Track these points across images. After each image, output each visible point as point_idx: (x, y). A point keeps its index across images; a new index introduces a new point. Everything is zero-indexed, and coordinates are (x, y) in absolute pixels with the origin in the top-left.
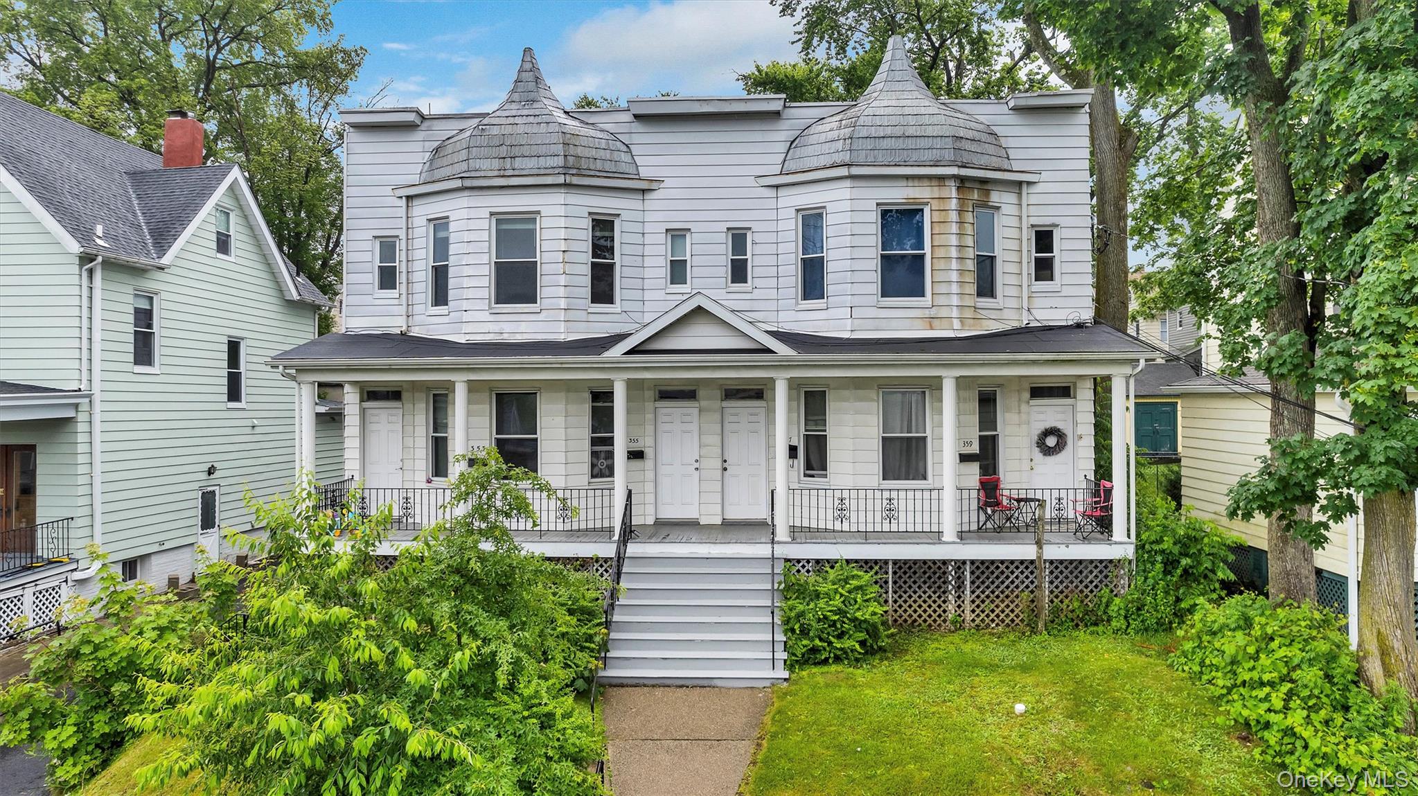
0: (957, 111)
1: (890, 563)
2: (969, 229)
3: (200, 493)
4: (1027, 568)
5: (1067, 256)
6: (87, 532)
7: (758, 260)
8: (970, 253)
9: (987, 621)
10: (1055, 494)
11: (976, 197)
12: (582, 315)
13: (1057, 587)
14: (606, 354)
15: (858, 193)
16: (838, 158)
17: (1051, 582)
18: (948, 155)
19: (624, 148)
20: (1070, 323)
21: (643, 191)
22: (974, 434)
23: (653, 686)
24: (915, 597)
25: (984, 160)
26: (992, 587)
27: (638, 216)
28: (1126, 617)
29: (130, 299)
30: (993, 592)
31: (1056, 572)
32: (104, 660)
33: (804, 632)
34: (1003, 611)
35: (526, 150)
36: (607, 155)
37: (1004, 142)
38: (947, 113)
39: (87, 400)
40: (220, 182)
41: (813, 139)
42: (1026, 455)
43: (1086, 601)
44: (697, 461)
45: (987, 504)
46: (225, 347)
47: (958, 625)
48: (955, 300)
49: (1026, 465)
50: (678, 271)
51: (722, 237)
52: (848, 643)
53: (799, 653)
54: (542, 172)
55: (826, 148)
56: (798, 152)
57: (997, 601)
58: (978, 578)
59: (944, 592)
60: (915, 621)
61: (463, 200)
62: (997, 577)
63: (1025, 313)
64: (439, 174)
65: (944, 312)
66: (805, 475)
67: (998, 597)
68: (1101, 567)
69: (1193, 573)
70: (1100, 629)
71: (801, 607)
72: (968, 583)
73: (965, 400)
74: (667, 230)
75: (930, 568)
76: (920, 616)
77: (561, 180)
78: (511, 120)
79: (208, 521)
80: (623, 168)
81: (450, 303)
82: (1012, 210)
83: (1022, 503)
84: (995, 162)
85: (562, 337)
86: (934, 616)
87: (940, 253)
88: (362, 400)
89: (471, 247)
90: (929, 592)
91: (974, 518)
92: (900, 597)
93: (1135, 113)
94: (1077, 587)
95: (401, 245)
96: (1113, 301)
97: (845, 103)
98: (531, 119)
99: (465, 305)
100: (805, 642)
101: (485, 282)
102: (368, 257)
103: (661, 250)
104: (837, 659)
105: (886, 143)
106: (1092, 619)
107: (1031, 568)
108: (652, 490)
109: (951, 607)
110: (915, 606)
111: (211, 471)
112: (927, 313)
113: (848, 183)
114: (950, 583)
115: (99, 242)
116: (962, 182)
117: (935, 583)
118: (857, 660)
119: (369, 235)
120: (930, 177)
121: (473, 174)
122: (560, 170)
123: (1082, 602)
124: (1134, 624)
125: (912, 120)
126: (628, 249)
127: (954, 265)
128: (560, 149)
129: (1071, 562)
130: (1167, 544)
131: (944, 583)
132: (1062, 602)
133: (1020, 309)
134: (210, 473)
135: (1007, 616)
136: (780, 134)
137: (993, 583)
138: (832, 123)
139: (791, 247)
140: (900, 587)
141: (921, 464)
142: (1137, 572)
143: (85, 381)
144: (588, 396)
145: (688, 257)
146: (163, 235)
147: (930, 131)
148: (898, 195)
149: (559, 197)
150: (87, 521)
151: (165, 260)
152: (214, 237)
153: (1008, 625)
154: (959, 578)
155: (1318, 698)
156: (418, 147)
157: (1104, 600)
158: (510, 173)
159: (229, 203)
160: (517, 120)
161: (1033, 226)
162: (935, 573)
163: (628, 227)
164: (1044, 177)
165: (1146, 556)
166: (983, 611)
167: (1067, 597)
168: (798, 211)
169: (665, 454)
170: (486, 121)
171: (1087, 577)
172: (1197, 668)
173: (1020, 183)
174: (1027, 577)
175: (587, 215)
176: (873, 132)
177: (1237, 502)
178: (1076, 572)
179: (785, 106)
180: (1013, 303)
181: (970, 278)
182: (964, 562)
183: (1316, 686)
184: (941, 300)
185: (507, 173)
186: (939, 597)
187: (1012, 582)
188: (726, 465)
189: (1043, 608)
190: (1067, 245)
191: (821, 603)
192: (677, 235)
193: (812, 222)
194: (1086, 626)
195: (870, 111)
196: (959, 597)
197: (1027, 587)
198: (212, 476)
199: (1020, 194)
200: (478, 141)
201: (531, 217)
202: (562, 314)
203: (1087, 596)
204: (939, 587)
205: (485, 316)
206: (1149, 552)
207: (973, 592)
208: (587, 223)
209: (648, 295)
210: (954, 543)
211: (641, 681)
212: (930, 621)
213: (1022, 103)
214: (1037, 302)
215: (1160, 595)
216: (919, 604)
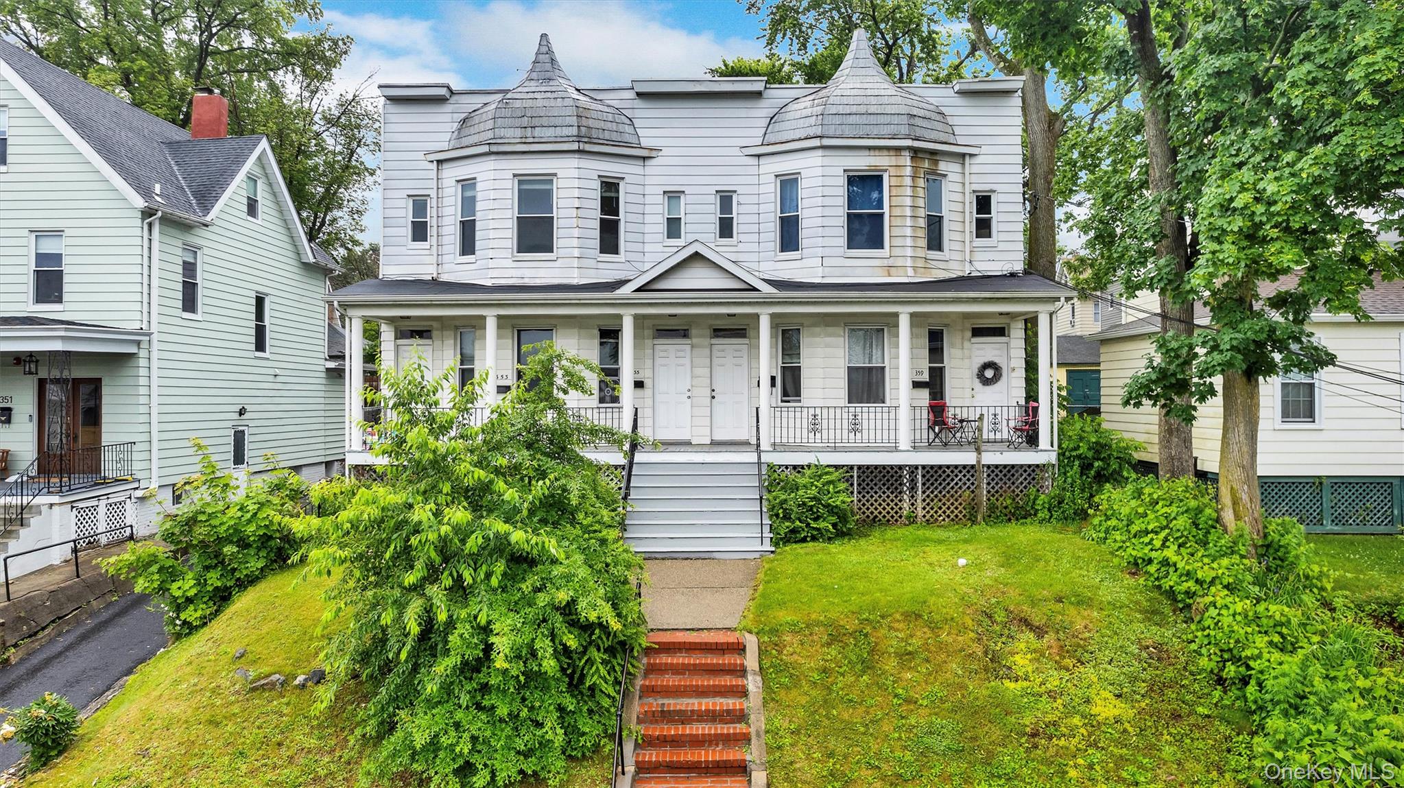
0: (910, 93)
1: (855, 468)
2: (921, 193)
3: (233, 431)
4: (968, 472)
5: (1002, 217)
6: (145, 456)
7: (742, 219)
8: (922, 212)
9: (936, 516)
10: (992, 410)
11: (926, 165)
12: (592, 263)
13: (993, 488)
14: (618, 292)
15: (827, 161)
16: (811, 132)
17: (989, 484)
18: (904, 130)
19: (629, 122)
20: (1005, 273)
21: (644, 158)
22: (925, 365)
23: (663, 559)
24: (876, 496)
25: (933, 135)
26: (940, 488)
27: (639, 180)
28: (1049, 510)
29: (179, 252)
30: (940, 492)
31: (993, 475)
32: (215, 527)
33: (787, 517)
34: (948, 508)
35: (545, 121)
36: (614, 127)
37: (950, 120)
38: (903, 95)
39: (148, 338)
40: (251, 151)
41: (789, 116)
42: (968, 383)
43: (1017, 499)
44: (689, 390)
45: (935, 423)
46: (253, 302)
47: (912, 520)
48: (909, 252)
49: (968, 393)
50: (674, 227)
51: (712, 199)
52: (822, 524)
53: (782, 533)
54: (559, 140)
55: (801, 123)
56: (777, 127)
57: (944, 500)
58: (928, 480)
59: (900, 493)
60: (876, 517)
61: (490, 164)
62: (944, 480)
63: (967, 264)
64: (465, 141)
65: (899, 262)
66: (782, 401)
67: (944, 496)
68: (1029, 471)
69: (1104, 475)
70: (1029, 520)
71: (783, 497)
72: (919, 485)
73: (917, 337)
74: (664, 192)
75: (888, 472)
76: (880, 513)
77: (575, 146)
78: (531, 95)
79: (239, 459)
80: (627, 138)
81: (477, 253)
82: (958, 178)
83: (965, 423)
84: (943, 137)
85: (575, 282)
86: (892, 512)
87: (897, 212)
88: (396, 338)
89: (496, 205)
90: (888, 493)
91: (925, 436)
92: (864, 497)
93: (1068, 108)
94: (1009, 487)
95: (431, 204)
96: (1043, 261)
97: (817, 86)
98: (549, 95)
99: (491, 254)
100: (787, 524)
101: (509, 234)
102: (402, 213)
103: (659, 209)
104: (814, 538)
105: (852, 119)
106: (1021, 513)
107: (972, 472)
108: (651, 415)
109: (906, 505)
110: (876, 504)
111: (242, 412)
112: (886, 262)
113: (820, 152)
114: (905, 485)
115: (157, 198)
116: (916, 153)
117: (892, 484)
118: (830, 539)
119: (404, 194)
120: (888, 148)
121: (499, 141)
122: (574, 139)
123: (1014, 500)
124: (1055, 515)
125: (873, 100)
126: (631, 208)
127: (909, 222)
128: (574, 121)
129: (1005, 466)
130: (1083, 449)
131: (900, 484)
132: (997, 500)
133: (964, 261)
134: (241, 414)
135: (952, 512)
136: (762, 110)
137: (940, 484)
138: (806, 102)
139: (771, 207)
140: (864, 488)
141: (881, 390)
142: (1059, 475)
143: (145, 322)
144: (597, 333)
145: (682, 216)
146: (206, 196)
147: (889, 110)
148: (862, 163)
149: (573, 162)
150: (145, 446)
151: (208, 218)
152: (245, 201)
153: (953, 520)
154: (912, 480)
155: (1187, 537)
156: (447, 118)
157: (1032, 497)
158: (531, 140)
159: (257, 171)
160: (536, 96)
161: (974, 191)
162: (892, 476)
163: (631, 189)
164: (984, 149)
165: (1066, 461)
166: (932, 509)
167: (1001, 495)
168: (776, 176)
169: (662, 385)
170: (509, 96)
171: (1017, 479)
172: (1103, 535)
173: (963, 155)
174: (969, 480)
175: (596, 178)
176: (841, 110)
177: (1130, 393)
178: (1009, 475)
179: (766, 88)
180: (958, 256)
181: (922, 233)
182: (916, 467)
183: (1185, 529)
184: (896, 252)
185: (528, 140)
186: (896, 497)
187: (957, 484)
188: (714, 394)
189: (981, 504)
190: (1003, 208)
191: (801, 492)
192: (673, 196)
193: (788, 184)
194: (1017, 519)
195: (838, 92)
196: (913, 497)
197: (969, 488)
198: (243, 417)
199: (963, 164)
200: (503, 112)
201: (549, 178)
202: (575, 263)
203: (1018, 495)
204: (896, 488)
205: (509, 263)
206: (1069, 458)
207: (924, 492)
208: (597, 185)
209: (648, 248)
210: (908, 451)
211: (653, 555)
212: (888, 517)
213: (966, 87)
214: (978, 256)
215: (1077, 491)
216: (880, 503)
